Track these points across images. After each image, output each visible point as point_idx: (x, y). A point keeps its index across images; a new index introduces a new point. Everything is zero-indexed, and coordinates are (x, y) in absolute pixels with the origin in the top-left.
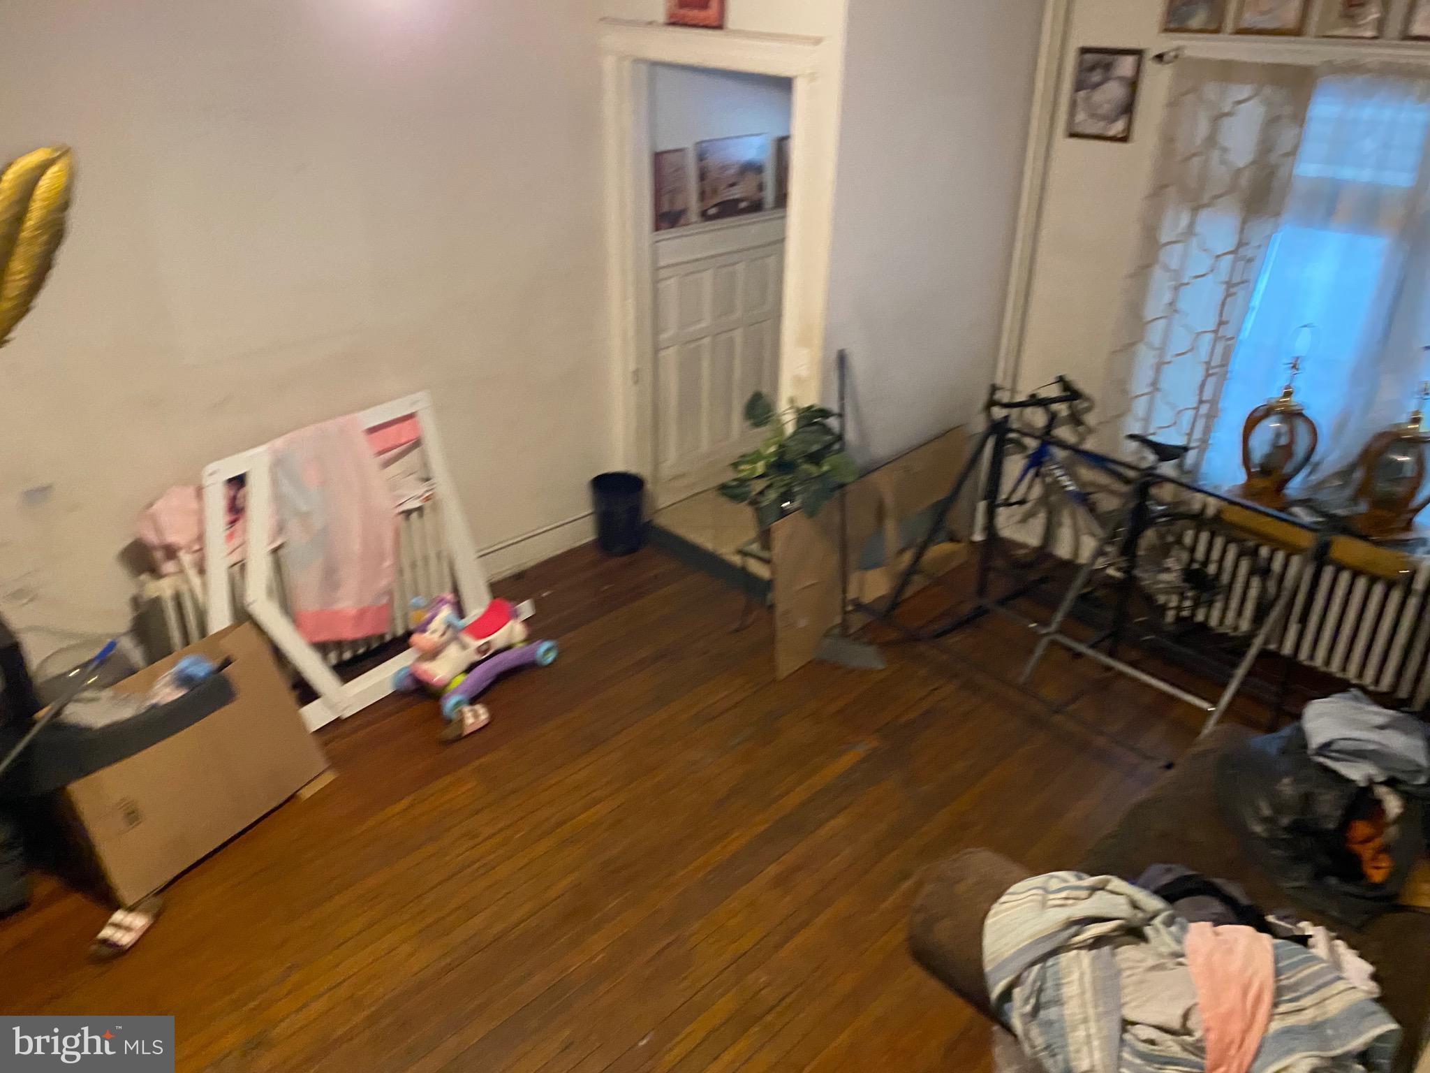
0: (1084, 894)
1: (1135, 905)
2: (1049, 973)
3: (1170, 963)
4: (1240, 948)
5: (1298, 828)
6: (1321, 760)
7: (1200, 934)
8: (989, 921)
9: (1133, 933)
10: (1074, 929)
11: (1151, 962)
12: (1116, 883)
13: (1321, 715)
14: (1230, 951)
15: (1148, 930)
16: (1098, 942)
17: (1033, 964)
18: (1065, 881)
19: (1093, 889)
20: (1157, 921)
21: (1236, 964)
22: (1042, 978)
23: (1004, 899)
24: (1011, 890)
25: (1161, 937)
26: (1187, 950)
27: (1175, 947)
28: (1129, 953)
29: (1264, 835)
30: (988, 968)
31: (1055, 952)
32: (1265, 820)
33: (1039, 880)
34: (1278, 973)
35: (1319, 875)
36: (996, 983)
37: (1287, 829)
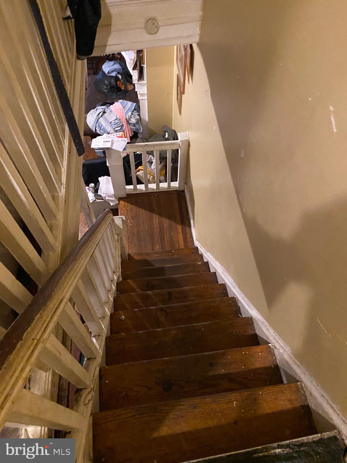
0: (96, 111)
1: (103, 109)
2: (99, 123)
3: (111, 113)
4: (117, 106)
5: (111, 88)
6: (109, 75)
7: (111, 107)
8: (87, 122)
9: (104, 112)
10: (98, 116)
11: (109, 114)
12: (98, 107)
13: (105, 68)
14: (116, 106)
15: (105, 111)
16: (102, 116)
17: (96, 123)
18: (92, 111)
19: (97, 110)
20: (106, 109)
21: (118, 107)
22: (99, 124)
23: (87, 118)
24: (87, 117)
25: (108, 111)
26: (112, 110)
27: (110, 111)
28: (105, 115)
29: (107, 91)
30: (91, 128)
31: (98, 120)
32: (106, 89)
33: (89, 113)
34: (122, 105)
35: (117, 93)
36: (93, 129)
37: (110, 88)
